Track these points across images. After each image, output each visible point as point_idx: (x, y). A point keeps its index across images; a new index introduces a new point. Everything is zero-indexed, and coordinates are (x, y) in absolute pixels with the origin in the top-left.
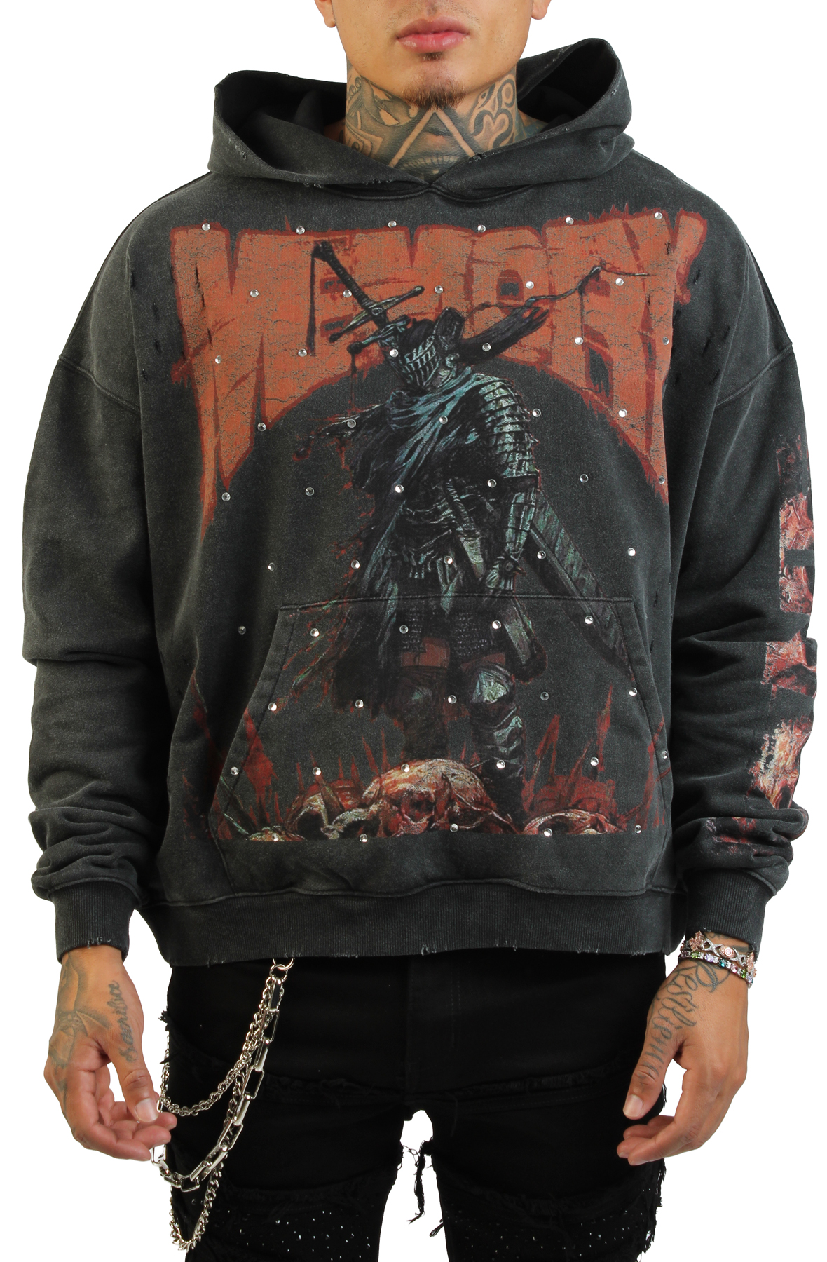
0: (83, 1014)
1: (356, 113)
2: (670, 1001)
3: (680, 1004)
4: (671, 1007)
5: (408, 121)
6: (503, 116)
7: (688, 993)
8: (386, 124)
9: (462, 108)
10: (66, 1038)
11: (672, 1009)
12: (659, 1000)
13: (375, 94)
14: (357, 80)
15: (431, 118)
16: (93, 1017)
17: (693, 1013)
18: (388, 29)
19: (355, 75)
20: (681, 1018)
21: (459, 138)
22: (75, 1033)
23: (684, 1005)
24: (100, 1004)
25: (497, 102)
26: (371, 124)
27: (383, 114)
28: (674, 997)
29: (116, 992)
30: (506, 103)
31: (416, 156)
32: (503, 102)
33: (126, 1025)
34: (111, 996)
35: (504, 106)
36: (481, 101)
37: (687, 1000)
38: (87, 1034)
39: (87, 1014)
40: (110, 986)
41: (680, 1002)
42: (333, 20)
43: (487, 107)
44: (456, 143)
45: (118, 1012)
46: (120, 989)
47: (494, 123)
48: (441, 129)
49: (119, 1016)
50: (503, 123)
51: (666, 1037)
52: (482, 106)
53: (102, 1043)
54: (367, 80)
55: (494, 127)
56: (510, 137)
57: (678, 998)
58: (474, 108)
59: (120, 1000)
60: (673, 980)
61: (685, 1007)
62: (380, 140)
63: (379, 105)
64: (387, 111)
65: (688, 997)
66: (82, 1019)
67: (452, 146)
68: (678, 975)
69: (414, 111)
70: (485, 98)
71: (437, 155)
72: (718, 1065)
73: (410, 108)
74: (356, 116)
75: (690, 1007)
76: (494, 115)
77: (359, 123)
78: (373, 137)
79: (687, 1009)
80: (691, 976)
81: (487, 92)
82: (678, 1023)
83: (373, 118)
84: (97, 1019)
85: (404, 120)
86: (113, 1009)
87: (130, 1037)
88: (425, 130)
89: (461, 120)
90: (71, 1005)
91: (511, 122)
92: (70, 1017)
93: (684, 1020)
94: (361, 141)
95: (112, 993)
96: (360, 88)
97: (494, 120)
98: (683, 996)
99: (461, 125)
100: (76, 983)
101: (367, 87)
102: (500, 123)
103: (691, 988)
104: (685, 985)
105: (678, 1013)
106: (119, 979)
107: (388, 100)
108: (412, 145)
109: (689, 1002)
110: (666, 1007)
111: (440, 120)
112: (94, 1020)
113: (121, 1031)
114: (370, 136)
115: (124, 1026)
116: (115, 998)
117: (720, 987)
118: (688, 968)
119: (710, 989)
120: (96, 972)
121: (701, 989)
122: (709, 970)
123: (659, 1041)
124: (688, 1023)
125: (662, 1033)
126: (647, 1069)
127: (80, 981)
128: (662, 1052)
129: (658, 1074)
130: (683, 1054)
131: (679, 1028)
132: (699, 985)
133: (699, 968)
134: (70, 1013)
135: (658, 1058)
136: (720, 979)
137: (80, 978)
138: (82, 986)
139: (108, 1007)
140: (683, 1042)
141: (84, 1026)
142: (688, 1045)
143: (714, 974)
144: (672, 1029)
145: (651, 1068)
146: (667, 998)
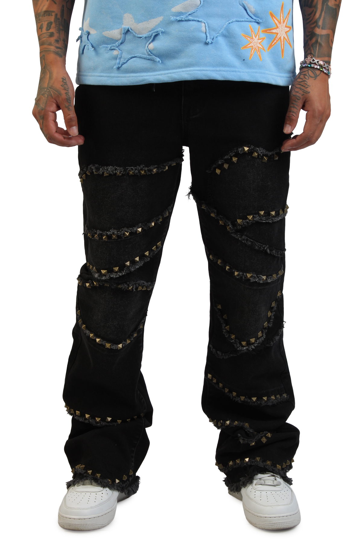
2: (299, 85)
3: (302, 86)
7: (305, 81)
10: (44, 98)
11: (300, 88)
16: (55, 91)
17: (308, 88)
20: (303, 91)
22: (48, 96)
23: (304, 85)
24: (58, 86)
28: (300, 83)
29: (64, 81)
33: (69, 95)
34: (62, 83)
37: (305, 84)
38: (52, 98)
39: (52, 89)
40: (62, 78)
45: (65, 90)
46: (66, 80)
49: (66, 92)
51: (298, 99)
53: (58, 102)
57: (302, 84)
59: (66, 85)
60: (299, 77)
61: (305, 87)
65: (306, 83)
66: (51, 91)
68: (301, 75)
72: (320, 108)
75: (306, 86)
79: (306, 87)
80: (306, 74)
82: (302, 93)
84: (57, 91)
86: (63, 88)
87: (70, 101)
90: (46, 85)
92: (45, 90)
93: (305, 92)
95: (63, 81)
98: (303, 82)
100: (48, 76)
103: (306, 79)
104: (304, 78)
105: (302, 89)
109: (306, 84)
113: (66, 98)
115: (68, 96)
116: (64, 84)
117: (318, 78)
118: (304, 72)
119: (314, 78)
120: (56, 72)
121: (310, 79)
122: (313, 71)
123: (295, 101)
124: (307, 93)
125: (296, 98)
126: (292, 113)
127: (50, 76)
128: (297, 105)
129: (296, 115)
130: (306, 106)
131: (303, 95)
132: (309, 77)
133: (309, 71)
134: (46, 88)
135: (296, 108)
136: (318, 75)
137: (50, 74)
138: (50, 78)
139: (61, 87)
140: (305, 101)
141: (51, 94)
142: (307, 101)
143: (315, 72)
144: (300, 96)
145: (293, 112)
146: (297, 84)
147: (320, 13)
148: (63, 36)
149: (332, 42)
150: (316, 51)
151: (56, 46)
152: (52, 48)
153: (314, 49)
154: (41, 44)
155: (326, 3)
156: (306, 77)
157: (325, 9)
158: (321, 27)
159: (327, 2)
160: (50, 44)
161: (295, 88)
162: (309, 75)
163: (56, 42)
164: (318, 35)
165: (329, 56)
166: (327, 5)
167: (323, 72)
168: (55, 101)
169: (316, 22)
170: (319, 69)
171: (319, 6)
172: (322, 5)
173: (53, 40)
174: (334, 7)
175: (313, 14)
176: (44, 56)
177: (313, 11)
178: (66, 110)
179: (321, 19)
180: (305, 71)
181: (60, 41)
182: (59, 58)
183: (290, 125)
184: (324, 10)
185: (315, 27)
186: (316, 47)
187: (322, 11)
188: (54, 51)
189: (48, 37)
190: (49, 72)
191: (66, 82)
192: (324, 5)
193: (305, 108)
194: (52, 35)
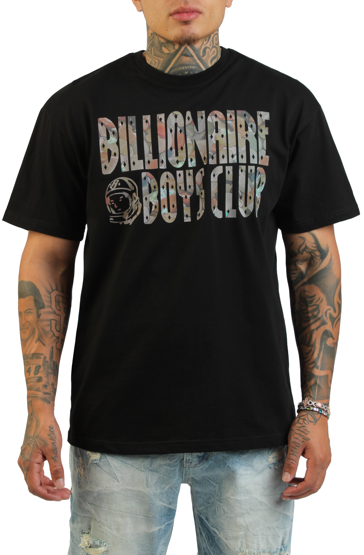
0: (37, 438)
1: (151, 48)
2: (298, 431)
3: (302, 432)
4: (299, 433)
5: (174, 51)
6: (214, 49)
7: (305, 426)
8: (165, 52)
9: (197, 46)
10: (29, 448)
11: (299, 434)
12: (293, 430)
13: (160, 40)
14: (151, 34)
15: (184, 49)
16: (41, 441)
17: (308, 435)
18: (166, 12)
19: (151, 32)
20: (303, 437)
21: (196, 58)
22: (33, 447)
23: (304, 431)
24: (44, 435)
25: (212, 43)
26: (158, 53)
27: (163, 48)
28: (299, 429)
29: (52, 430)
30: (215, 43)
31: (178, 66)
32: (214, 43)
33: (55, 445)
34: (49, 432)
35: (214, 45)
36: (205, 42)
37: (305, 429)
38: (38, 448)
39: (38, 439)
40: (50, 427)
41: (302, 431)
42: (141, 9)
43: (208, 45)
44: (195, 60)
45: (52, 439)
46: (53, 429)
47: (211, 52)
48: (189, 54)
49: (52, 441)
50: (214, 52)
51: (298, 446)
52: (206, 44)
53: (44, 452)
54: (156, 34)
55: (210, 54)
56: (217, 58)
57: (301, 429)
58: (202, 45)
59: (53, 434)
60: (298, 421)
61: (304, 433)
62: (162, 59)
63: (161, 44)
64: (165, 47)
65: (305, 428)
66: (37, 441)
67: (193, 61)
68: (300, 419)
69: (177, 47)
70: (207, 41)
71: (187, 65)
72: (321, 456)
73: (175, 45)
74: (151, 50)
75: (306, 432)
76: (211, 49)
77: (153, 52)
78: (159, 58)
79: (306, 433)
80: (305, 419)
81: (208, 38)
82: (302, 440)
83: (159, 51)
84: (43, 441)
85: (173, 51)
86: (50, 437)
87: (57, 451)
88: (182, 55)
89: (197, 50)
90: (32, 434)
91: (217, 52)
93: (305, 438)
94: (154, 60)
95: (50, 430)
96: (153, 37)
97: (211, 50)
98: (303, 428)
99: (197, 52)
101: (156, 37)
102: (213, 52)
103: (306, 424)
104: (303, 423)
105: (302, 435)
106: (53, 424)
107: (166, 42)
108: (176, 61)
109: (306, 430)
110: (296, 434)
111: (188, 50)
112: (41, 442)
113: (53, 448)
114: (158, 58)
115: (54, 446)
116: (51, 433)
117: (318, 422)
118: (303, 416)
119: (314, 423)
120: (43, 420)
121: (310, 423)
122: (313, 415)
123: (295, 448)
124: (307, 439)
125: (296, 445)
126: (291, 461)
127: (36, 423)
128: (297, 453)
129: (296, 462)
130: (306, 453)
131: (303, 442)
132: (309, 422)
133: (308, 415)
134: (32, 437)
135: (295, 455)
136: (317, 419)
137: (36, 422)
138: (37, 426)
139: (47, 436)
140: (305, 448)
141: (37, 444)
142: (308, 449)
143: (315, 417)
144: (300, 442)
145: (293, 460)
146: (297, 429)
147: (318, 352)
148: (51, 380)
149: (331, 383)
150: (315, 394)
151: (44, 392)
152: (40, 394)
153: (312, 392)
154: (29, 389)
155: (324, 343)
156: (306, 422)
157: (323, 348)
158: (319, 368)
159: (325, 341)
160: (38, 390)
161: (295, 433)
162: (308, 419)
163: (44, 387)
164: (317, 376)
165: (328, 398)
166: (326, 344)
167: (323, 414)
168: (41, 452)
169: (314, 362)
170: (318, 412)
171: (318, 346)
172: (320, 344)
173: (40, 385)
174: (332, 346)
175: (311, 353)
176: (31, 401)
177: (311, 350)
178: (52, 461)
179: (320, 359)
180: (305, 415)
181: (48, 386)
182: (46, 405)
183: (290, 473)
184: (322, 350)
185: (313, 367)
186: (315, 389)
187: (320, 350)
188: (42, 397)
189: (36, 382)
190: (36, 419)
191: (53, 430)
192: (322, 344)
193: (305, 455)
194: (40, 380)
